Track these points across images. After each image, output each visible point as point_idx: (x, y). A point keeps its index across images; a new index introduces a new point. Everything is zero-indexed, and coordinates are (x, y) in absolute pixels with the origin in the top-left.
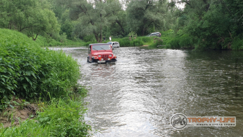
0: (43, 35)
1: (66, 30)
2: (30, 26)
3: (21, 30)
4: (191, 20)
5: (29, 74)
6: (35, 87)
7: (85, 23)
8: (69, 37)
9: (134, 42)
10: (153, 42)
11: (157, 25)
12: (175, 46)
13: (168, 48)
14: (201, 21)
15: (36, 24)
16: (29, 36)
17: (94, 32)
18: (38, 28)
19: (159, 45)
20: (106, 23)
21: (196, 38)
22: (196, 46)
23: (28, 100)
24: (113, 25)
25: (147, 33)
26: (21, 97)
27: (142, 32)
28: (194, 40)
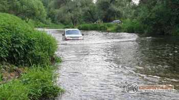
0: (33, 19)
1: (51, 16)
2: (24, 12)
3: (17, 15)
4: (143, 12)
5: (18, 46)
6: (22, 56)
7: (65, 12)
8: (53, 21)
9: (101, 27)
10: (114, 27)
11: (118, 15)
12: (130, 31)
13: (125, 32)
14: (150, 13)
15: (29, 11)
16: (23, 19)
17: (71, 18)
18: (30, 14)
19: (118, 30)
20: (81, 12)
21: (146, 25)
22: (146, 31)
23: (16, 66)
24: (86, 14)
25: (110, 21)
26: (11, 63)
27: (107, 19)
28: (144, 27)
